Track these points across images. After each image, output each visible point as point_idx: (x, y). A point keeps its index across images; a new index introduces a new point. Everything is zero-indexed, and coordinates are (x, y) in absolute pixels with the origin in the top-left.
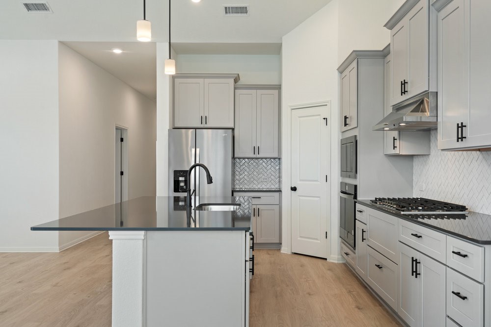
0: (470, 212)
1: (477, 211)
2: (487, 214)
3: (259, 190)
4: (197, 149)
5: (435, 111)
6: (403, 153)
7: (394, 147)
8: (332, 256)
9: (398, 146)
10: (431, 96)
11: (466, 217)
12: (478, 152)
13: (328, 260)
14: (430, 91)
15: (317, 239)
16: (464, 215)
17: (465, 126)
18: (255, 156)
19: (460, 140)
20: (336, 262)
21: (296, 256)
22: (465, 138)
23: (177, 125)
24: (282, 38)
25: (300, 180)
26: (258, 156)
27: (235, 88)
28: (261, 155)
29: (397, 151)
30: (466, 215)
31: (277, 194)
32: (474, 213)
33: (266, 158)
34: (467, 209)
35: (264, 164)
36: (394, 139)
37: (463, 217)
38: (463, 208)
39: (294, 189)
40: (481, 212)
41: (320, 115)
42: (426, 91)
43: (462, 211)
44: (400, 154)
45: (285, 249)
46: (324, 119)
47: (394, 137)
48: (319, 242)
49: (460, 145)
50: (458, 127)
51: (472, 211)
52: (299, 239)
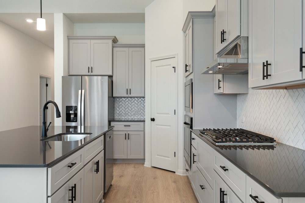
0: (278, 143)
1: (284, 143)
2: (293, 146)
3: (132, 120)
4: (82, 90)
5: (246, 54)
6: (226, 92)
7: (219, 87)
8: (179, 170)
9: (222, 86)
10: (243, 40)
11: (275, 148)
12: (285, 90)
13: (176, 173)
14: (241, 36)
15: (168, 157)
16: (273, 146)
17: (270, 64)
18: (127, 96)
19: (265, 78)
20: (182, 175)
21: (154, 169)
22: (270, 75)
23: (70, 74)
24: (145, 9)
25: (158, 113)
26: (130, 96)
27: (113, 47)
28: (132, 95)
29: (221, 91)
30: (274, 146)
31: (142, 123)
32: (282, 144)
33: (137, 97)
34: (275, 141)
35: (135, 101)
36: (219, 81)
37: (272, 147)
38: (272, 140)
39: (153, 120)
40: (287, 144)
41: (170, 65)
42: (238, 36)
43: (271, 143)
44: (224, 93)
45: (147, 164)
46: (173, 67)
47: (219, 80)
48: (170, 159)
49: (266, 82)
50: (264, 66)
51: (280, 142)
52: (157, 156)
